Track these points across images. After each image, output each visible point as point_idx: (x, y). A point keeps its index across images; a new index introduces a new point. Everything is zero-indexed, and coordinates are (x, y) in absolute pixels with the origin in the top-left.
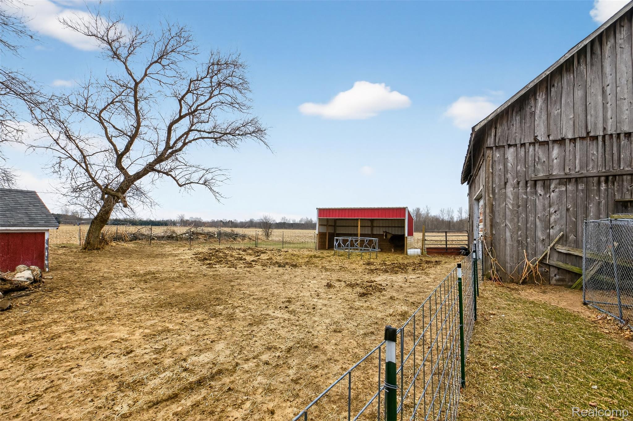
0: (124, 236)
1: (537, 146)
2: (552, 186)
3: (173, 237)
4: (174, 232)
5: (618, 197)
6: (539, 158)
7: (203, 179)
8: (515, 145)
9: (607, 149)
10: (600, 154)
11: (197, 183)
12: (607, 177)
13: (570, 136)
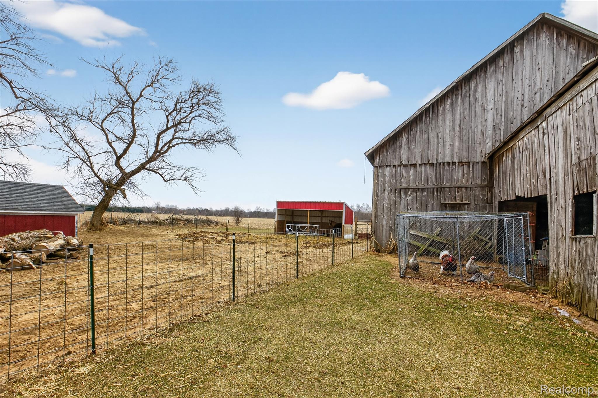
0: (116, 221)
1: (402, 167)
2: (409, 193)
3: (157, 222)
4: (157, 218)
5: (442, 201)
6: (403, 175)
7: (184, 176)
8: (390, 166)
9: (438, 172)
10: (434, 175)
11: (179, 179)
12: (437, 188)
13: (419, 163)
